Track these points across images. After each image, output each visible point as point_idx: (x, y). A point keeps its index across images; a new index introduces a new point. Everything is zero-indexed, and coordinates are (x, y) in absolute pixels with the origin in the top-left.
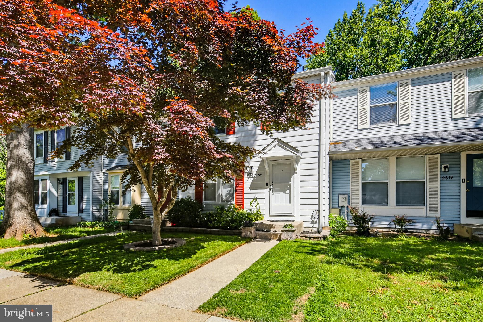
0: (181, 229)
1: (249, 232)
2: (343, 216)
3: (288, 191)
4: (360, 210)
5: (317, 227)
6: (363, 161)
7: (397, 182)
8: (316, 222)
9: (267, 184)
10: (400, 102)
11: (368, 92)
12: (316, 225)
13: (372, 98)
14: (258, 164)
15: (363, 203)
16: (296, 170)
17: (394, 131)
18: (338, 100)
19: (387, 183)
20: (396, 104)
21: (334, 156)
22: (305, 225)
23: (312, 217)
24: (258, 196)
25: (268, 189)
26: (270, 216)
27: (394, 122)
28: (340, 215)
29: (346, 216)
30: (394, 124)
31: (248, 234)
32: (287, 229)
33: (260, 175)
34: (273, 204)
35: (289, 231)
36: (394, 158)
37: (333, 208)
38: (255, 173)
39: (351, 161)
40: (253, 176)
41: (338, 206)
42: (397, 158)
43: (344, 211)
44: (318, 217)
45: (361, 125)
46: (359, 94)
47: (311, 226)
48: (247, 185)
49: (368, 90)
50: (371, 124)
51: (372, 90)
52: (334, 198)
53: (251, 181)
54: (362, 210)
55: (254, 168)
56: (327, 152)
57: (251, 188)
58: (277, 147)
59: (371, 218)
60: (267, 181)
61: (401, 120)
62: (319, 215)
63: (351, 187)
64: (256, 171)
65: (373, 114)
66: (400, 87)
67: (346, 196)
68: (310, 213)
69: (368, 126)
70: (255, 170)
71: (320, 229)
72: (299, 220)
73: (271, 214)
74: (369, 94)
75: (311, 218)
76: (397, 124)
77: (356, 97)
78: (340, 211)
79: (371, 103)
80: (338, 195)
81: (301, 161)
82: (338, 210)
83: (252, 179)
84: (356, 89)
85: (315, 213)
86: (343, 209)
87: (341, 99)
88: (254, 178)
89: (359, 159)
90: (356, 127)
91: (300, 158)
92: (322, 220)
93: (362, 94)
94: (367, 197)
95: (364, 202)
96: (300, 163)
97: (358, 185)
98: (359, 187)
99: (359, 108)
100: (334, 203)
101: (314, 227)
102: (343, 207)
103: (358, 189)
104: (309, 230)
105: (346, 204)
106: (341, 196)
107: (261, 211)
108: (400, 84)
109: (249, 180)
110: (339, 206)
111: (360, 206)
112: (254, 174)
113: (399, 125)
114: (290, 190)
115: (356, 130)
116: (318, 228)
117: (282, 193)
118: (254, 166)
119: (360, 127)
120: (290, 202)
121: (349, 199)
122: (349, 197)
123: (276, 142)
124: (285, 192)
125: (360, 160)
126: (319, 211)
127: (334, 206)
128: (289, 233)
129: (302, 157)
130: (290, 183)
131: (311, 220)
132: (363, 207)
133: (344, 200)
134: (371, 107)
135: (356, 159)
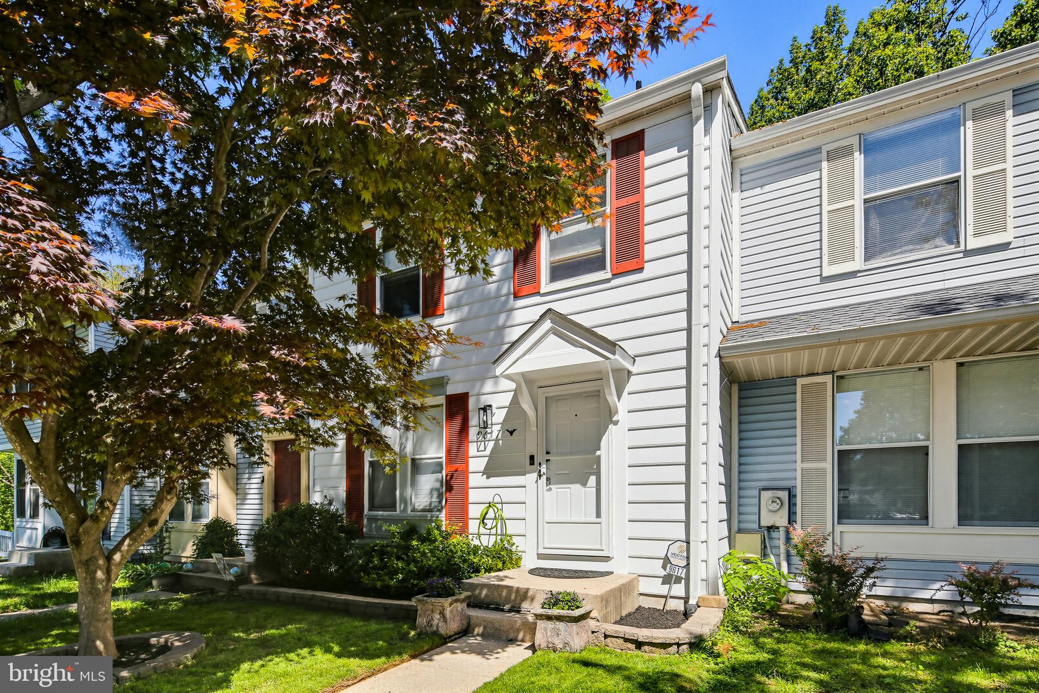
0: (275, 593)
1: (437, 616)
2: (772, 559)
3: (592, 480)
4: (829, 543)
5: (683, 594)
6: (841, 382)
7: (960, 447)
8: (678, 580)
9: (532, 458)
10: (971, 173)
11: (857, 154)
12: (678, 589)
13: (868, 173)
14: (506, 399)
15: (839, 518)
16: (617, 412)
17: (947, 275)
18: (758, 191)
19: (925, 451)
20: (956, 181)
21: (739, 363)
22: (645, 586)
23: (666, 561)
24: (507, 495)
25: (535, 475)
26: (540, 557)
27: (950, 242)
28: (765, 555)
29: (783, 556)
30: (951, 248)
31: (435, 622)
32: (555, 611)
33: (511, 433)
34: (548, 519)
35: (559, 618)
36: (952, 365)
37: (740, 531)
38: (499, 427)
39: (800, 382)
40: (494, 436)
41: (756, 526)
42: (960, 365)
43: (776, 543)
44: (685, 563)
45: (832, 262)
46: (825, 164)
47: (663, 590)
48: (476, 464)
49: (856, 146)
50: (869, 256)
51: (869, 147)
52: (743, 501)
53: (488, 452)
54: (838, 542)
55: (494, 410)
56: (714, 351)
57: (489, 471)
58: (552, 337)
59: (870, 570)
60: (531, 449)
61: (976, 235)
62: (688, 558)
63: (799, 466)
64: (501, 420)
65: (875, 222)
66: (969, 124)
67: (784, 495)
68: (660, 549)
69: (857, 263)
70: (499, 416)
71: (692, 602)
72: (625, 573)
73: (542, 551)
74: (859, 159)
75: (664, 567)
76: (962, 248)
77: (816, 175)
78: (764, 542)
79: (867, 189)
80: (756, 493)
81: (634, 384)
82: (756, 538)
83: (491, 445)
84: (818, 150)
85: (675, 549)
86: (775, 534)
87: (767, 188)
88: (497, 440)
89: (825, 373)
90: (817, 271)
91: (629, 373)
92: (699, 572)
93: (835, 163)
94: (853, 498)
95: (845, 514)
96: (629, 388)
97: (824, 459)
98: (828, 465)
99: (826, 208)
100: (743, 517)
101: (673, 593)
102: (770, 528)
103: (824, 470)
104: (658, 604)
105: (781, 520)
106: (766, 496)
107: (515, 540)
108: (969, 113)
109: (482, 448)
110: (760, 527)
111: (829, 529)
112: (495, 431)
113: (968, 253)
114: (598, 475)
115: (818, 279)
116: (686, 599)
117: (577, 487)
118: (494, 406)
119: (828, 271)
120: (598, 515)
121: (792, 505)
122: (792, 496)
123: (547, 324)
124: (584, 484)
125: (828, 379)
126: (688, 543)
127: (744, 526)
128: (561, 625)
129: (634, 370)
130: (598, 453)
131: (663, 573)
132: (839, 528)
133: (776, 506)
134: (866, 201)
135: (817, 374)
